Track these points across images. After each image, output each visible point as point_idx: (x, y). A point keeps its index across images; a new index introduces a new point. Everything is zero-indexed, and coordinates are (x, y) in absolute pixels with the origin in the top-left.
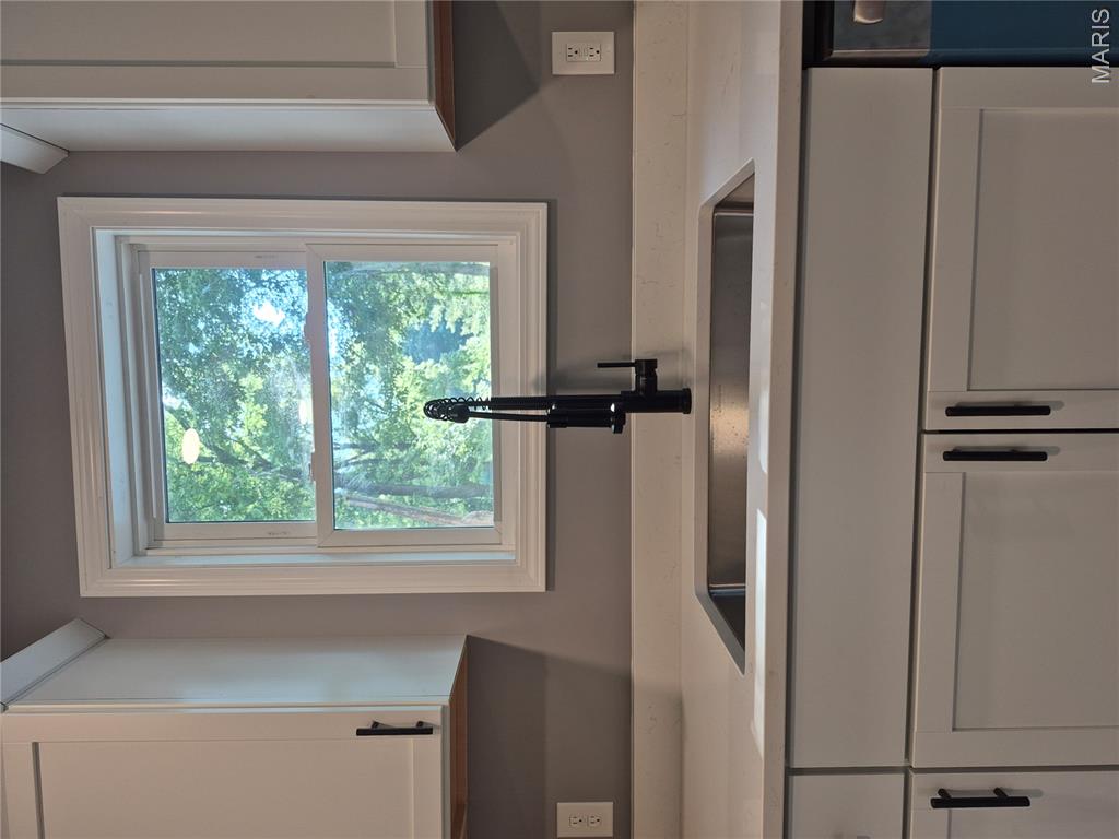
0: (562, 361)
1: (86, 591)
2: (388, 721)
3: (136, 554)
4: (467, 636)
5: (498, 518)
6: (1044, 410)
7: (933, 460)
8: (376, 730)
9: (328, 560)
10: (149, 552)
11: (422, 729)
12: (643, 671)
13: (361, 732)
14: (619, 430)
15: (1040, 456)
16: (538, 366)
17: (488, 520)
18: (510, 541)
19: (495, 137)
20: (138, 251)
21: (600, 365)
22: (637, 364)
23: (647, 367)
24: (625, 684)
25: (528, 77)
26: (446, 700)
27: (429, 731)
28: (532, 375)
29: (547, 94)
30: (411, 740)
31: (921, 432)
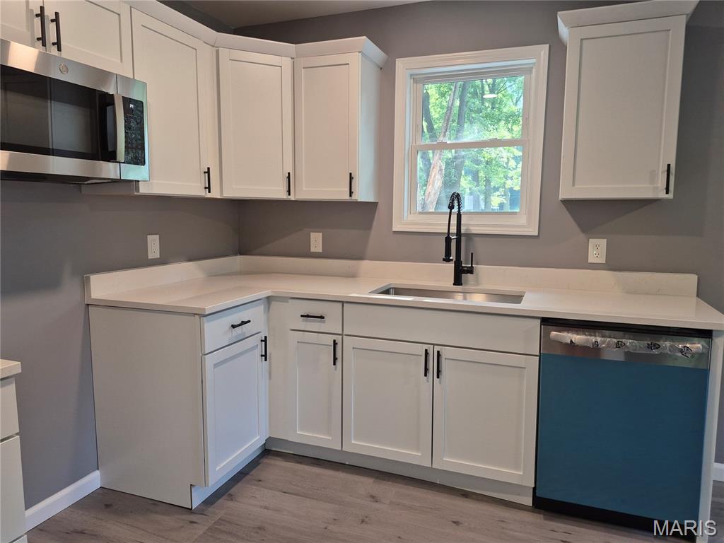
0: (477, 239)
1: (398, 61)
2: (353, 181)
3: (411, 75)
4: (377, 203)
5: (420, 213)
6: (438, 377)
7: (426, 347)
8: (351, 178)
9: (406, 152)
10: (412, 80)
11: (351, 193)
12: (365, 265)
13: (351, 174)
14: (444, 260)
15: (426, 375)
16: (475, 230)
17: (419, 209)
18: (412, 218)
19: (566, 217)
20: (530, 70)
21: (472, 254)
22: (472, 267)
23: (470, 271)
24: (361, 258)
25: (589, 229)
26: (359, 200)
27: (351, 196)
28: (472, 228)
29: (582, 236)
30: (348, 189)
31: (434, 345)
